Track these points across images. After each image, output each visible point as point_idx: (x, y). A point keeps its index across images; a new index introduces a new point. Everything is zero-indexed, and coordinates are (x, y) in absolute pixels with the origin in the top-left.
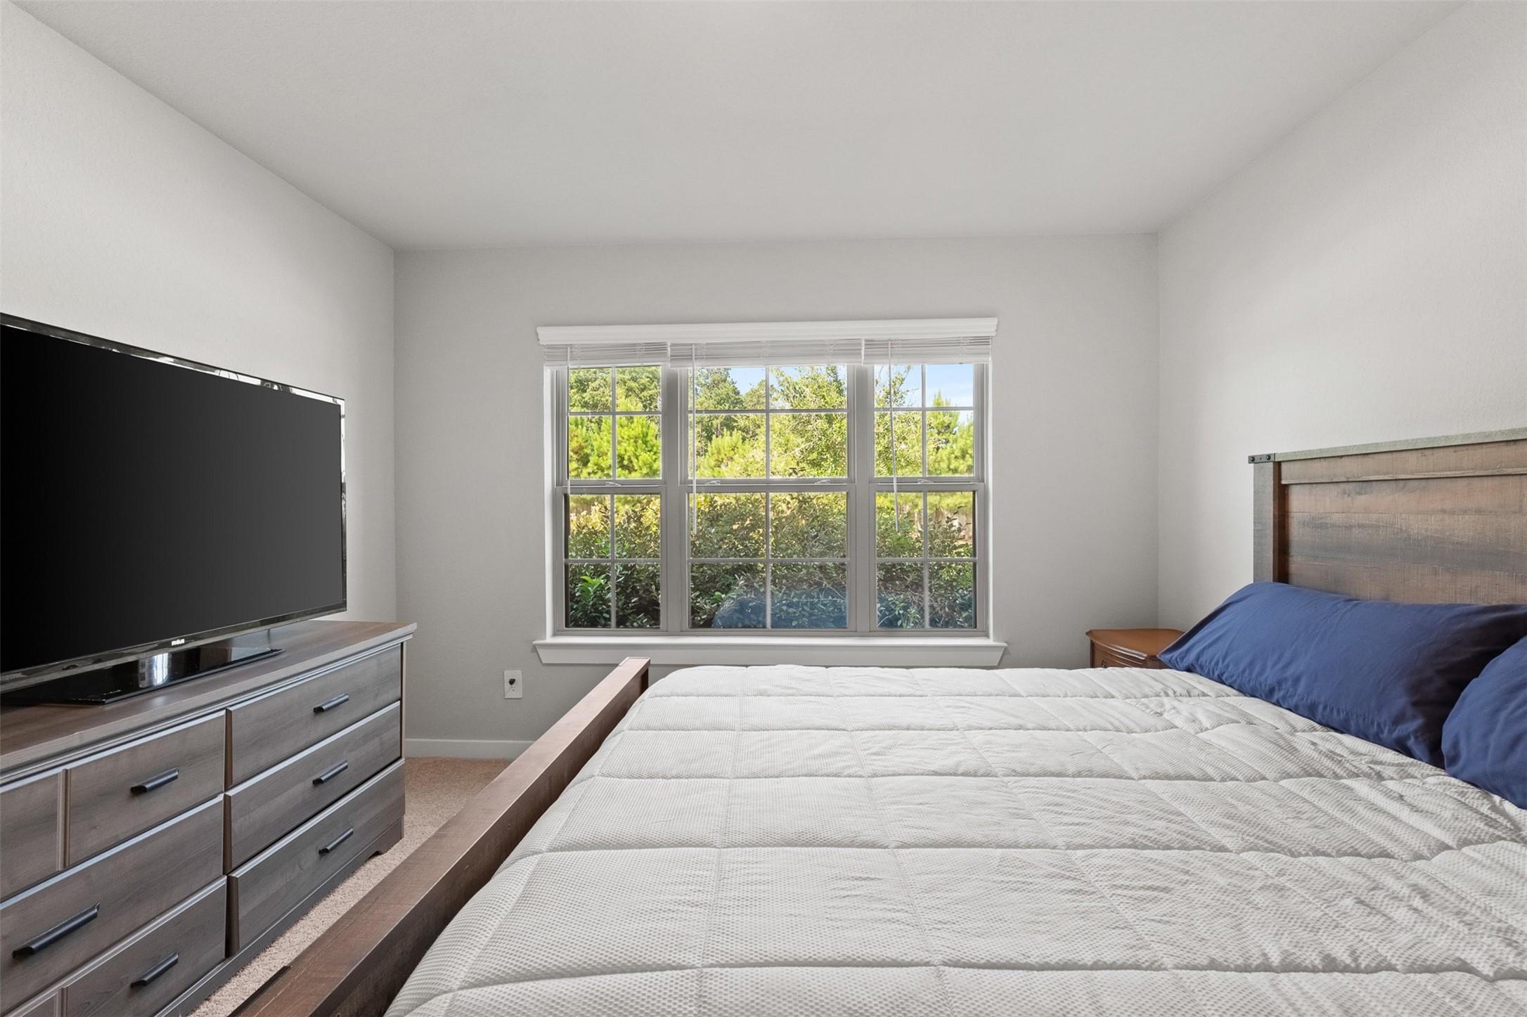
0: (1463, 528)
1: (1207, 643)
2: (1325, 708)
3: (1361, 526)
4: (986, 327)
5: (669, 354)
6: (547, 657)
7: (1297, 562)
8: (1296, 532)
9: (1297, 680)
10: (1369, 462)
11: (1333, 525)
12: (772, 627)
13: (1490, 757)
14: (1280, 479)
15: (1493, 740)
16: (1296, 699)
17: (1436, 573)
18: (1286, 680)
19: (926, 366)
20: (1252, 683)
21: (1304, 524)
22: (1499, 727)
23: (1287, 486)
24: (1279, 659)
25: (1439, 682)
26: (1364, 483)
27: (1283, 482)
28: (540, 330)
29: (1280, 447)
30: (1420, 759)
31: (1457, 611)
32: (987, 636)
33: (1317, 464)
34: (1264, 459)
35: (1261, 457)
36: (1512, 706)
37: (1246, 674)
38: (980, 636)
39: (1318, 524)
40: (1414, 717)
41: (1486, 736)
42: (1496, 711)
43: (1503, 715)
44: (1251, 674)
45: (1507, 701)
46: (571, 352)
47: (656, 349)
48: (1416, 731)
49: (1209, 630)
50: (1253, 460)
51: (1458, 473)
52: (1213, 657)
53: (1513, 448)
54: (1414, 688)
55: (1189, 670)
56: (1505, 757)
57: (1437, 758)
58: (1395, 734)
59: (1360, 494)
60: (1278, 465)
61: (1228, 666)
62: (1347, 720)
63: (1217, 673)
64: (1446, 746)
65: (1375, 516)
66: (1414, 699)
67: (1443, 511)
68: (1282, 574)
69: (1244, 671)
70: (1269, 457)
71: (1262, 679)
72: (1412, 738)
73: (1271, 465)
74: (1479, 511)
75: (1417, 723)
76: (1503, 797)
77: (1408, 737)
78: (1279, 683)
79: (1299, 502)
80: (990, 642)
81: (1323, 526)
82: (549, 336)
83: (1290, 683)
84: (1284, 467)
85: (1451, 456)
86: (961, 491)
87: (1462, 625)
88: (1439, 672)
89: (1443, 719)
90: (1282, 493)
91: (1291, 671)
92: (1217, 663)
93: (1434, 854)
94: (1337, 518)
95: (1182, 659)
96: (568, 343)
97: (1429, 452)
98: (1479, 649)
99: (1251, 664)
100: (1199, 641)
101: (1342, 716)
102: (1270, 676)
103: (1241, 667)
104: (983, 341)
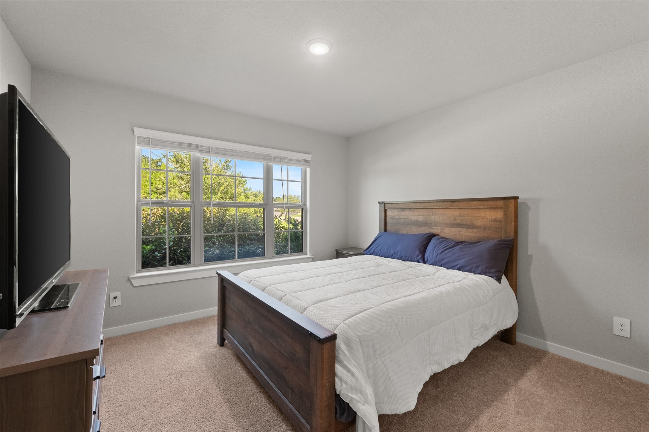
0: (421, 219)
1: (375, 247)
2: (404, 256)
3: (403, 218)
4: (308, 157)
5: (199, 149)
6: (135, 283)
7: (388, 227)
8: (388, 220)
9: (398, 252)
10: (405, 205)
11: (396, 218)
12: (238, 258)
13: (434, 259)
14: (385, 208)
15: (434, 255)
16: (398, 256)
17: (416, 228)
18: (395, 252)
19: (289, 166)
20: (388, 255)
21: (390, 218)
22: (434, 253)
23: (386, 209)
24: (394, 248)
25: (423, 248)
26: (403, 209)
27: (386, 208)
28: (135, 129)
29: (386, 200)
30: (421, 263)
31: (423, 234)
32: (306, 254)
33: (394, 205)
34: (382, 203)
35: (381, 202)
36: (436, 248)
37: (386, 253)
38: (305, 255)
39: (393, 218)
40: (420, 255)
41: (433, 255)
42: (433, 251)
43: (434, 251)
44: (387, 253)
45: (434, 249)
46: (152, 141)
47: (193, 147)
48: (420, 258)
49: (375, 244)
50: (379, 203)
51: (421, 208)
52: (377, 250)
53: (429, 203)
54: (419, 250)
55: (371, 254)
56: (436, 258)
57: (424, 262)
58: (417, 259)
59: (402, 211)
60: (385, 204)
61: (382, 251)
62: (408, 258)
63: (379, 254)
64: (426, 259)
65: (405, 216)
66: (420, 251)
67: (418, 215)
68: (385, 230)
69: (386, 252)
70: (383, 202)
71: (390, 253)
72: (420, 259)
73: (383, 204)
74: (424, 215)
75: (420, 257)
76: (435, 265)
77: (419, 259)
78: (394, 253)
79: (389, 213)
80: (308, 256)
81: (394, 219)
82: (138, 132)
83: (396, 253)
84: (386, 204)
85: (420, 204)
86: (299, 208)
87: (424, 237)
88: (423, 246)
89: (424, 255)
90: (385, 211)
91: (396, 250)
92: (379, 251)
93: (435, 274)
94: (397, 217)
95: (369, 252)
96: (150, 137)
97: (416, 203)
98: (427, 241)
99: (387, 250)
100: (373, 247)
101: (407, 257)
102: (392, 252)
103: (385, 252)
104: (307, 161)
